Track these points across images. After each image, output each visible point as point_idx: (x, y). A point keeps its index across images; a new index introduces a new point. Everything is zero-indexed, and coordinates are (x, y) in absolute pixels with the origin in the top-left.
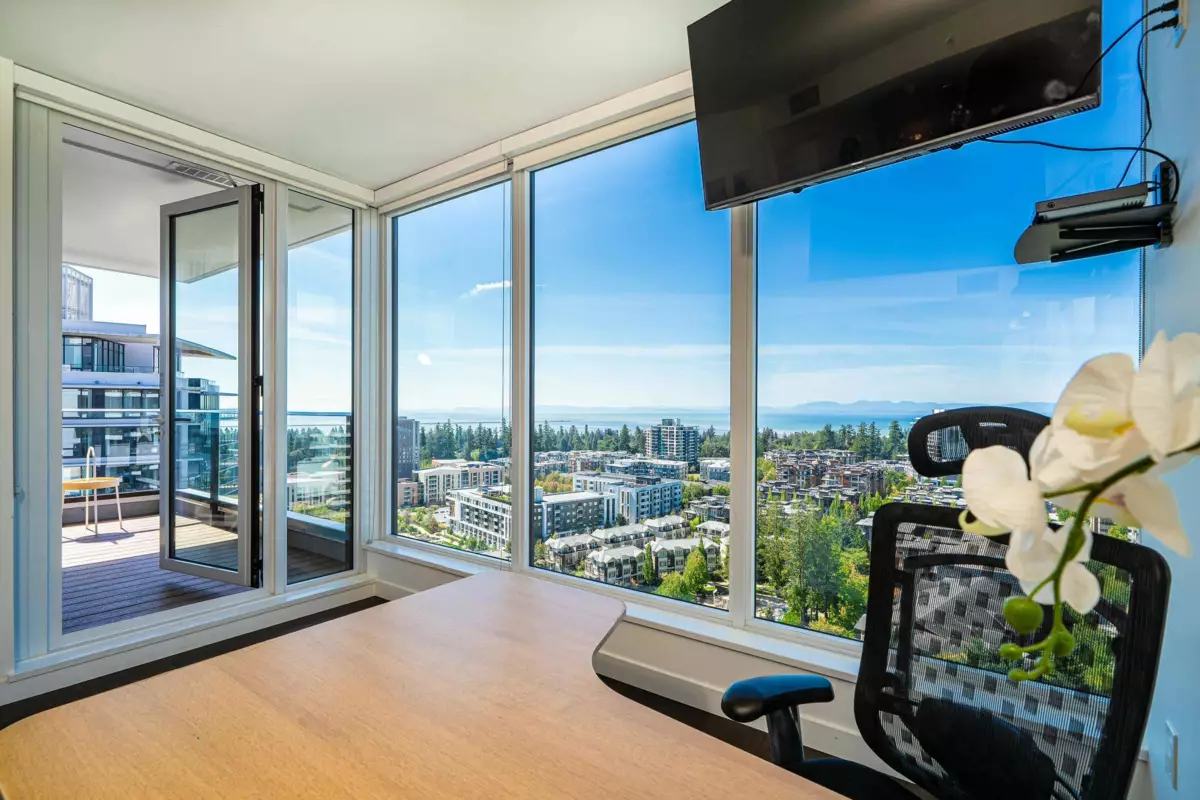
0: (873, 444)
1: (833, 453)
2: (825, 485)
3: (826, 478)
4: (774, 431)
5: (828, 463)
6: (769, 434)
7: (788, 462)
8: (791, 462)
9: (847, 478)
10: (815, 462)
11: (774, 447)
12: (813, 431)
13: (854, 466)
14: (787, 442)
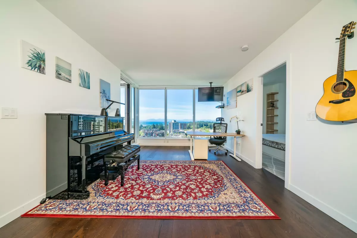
0: (162, 127)
1: (155, 129)
2: (153, 136)
3: (154, 134)
4: (142, 125)
5: (154, 131)
6: (141, 126)
7: (146, 132)
8: (146, 131)
9: (158, 134)
10: (151, 131)
11: (142, 129)
12: (150, 125)
13: (159, 132)
14: (145, 127)
